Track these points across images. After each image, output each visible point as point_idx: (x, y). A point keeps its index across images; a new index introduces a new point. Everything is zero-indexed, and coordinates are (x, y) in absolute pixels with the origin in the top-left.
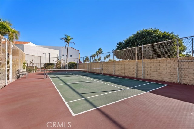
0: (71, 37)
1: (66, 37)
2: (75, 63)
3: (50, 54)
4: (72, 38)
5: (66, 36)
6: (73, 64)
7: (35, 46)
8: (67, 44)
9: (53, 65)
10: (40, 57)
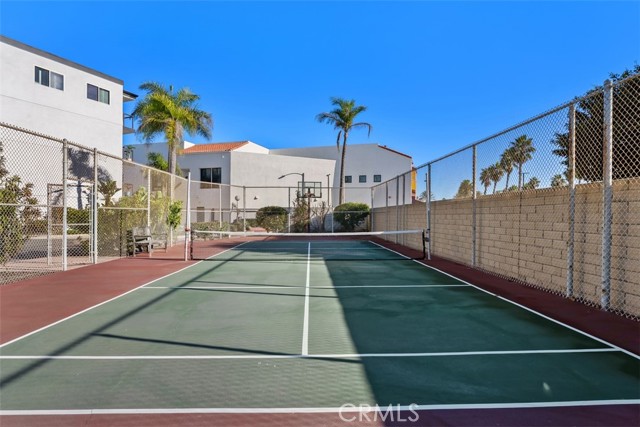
0: (357, 105)
1: (338, 107)
2: (364, 207)
3: (303, 175)
4: (361, 109)
5: (336, 102)
6: (356, 209)
7: (266, 151)
8: (343, 133)
9: (283, 216)
10: (244, 188)
